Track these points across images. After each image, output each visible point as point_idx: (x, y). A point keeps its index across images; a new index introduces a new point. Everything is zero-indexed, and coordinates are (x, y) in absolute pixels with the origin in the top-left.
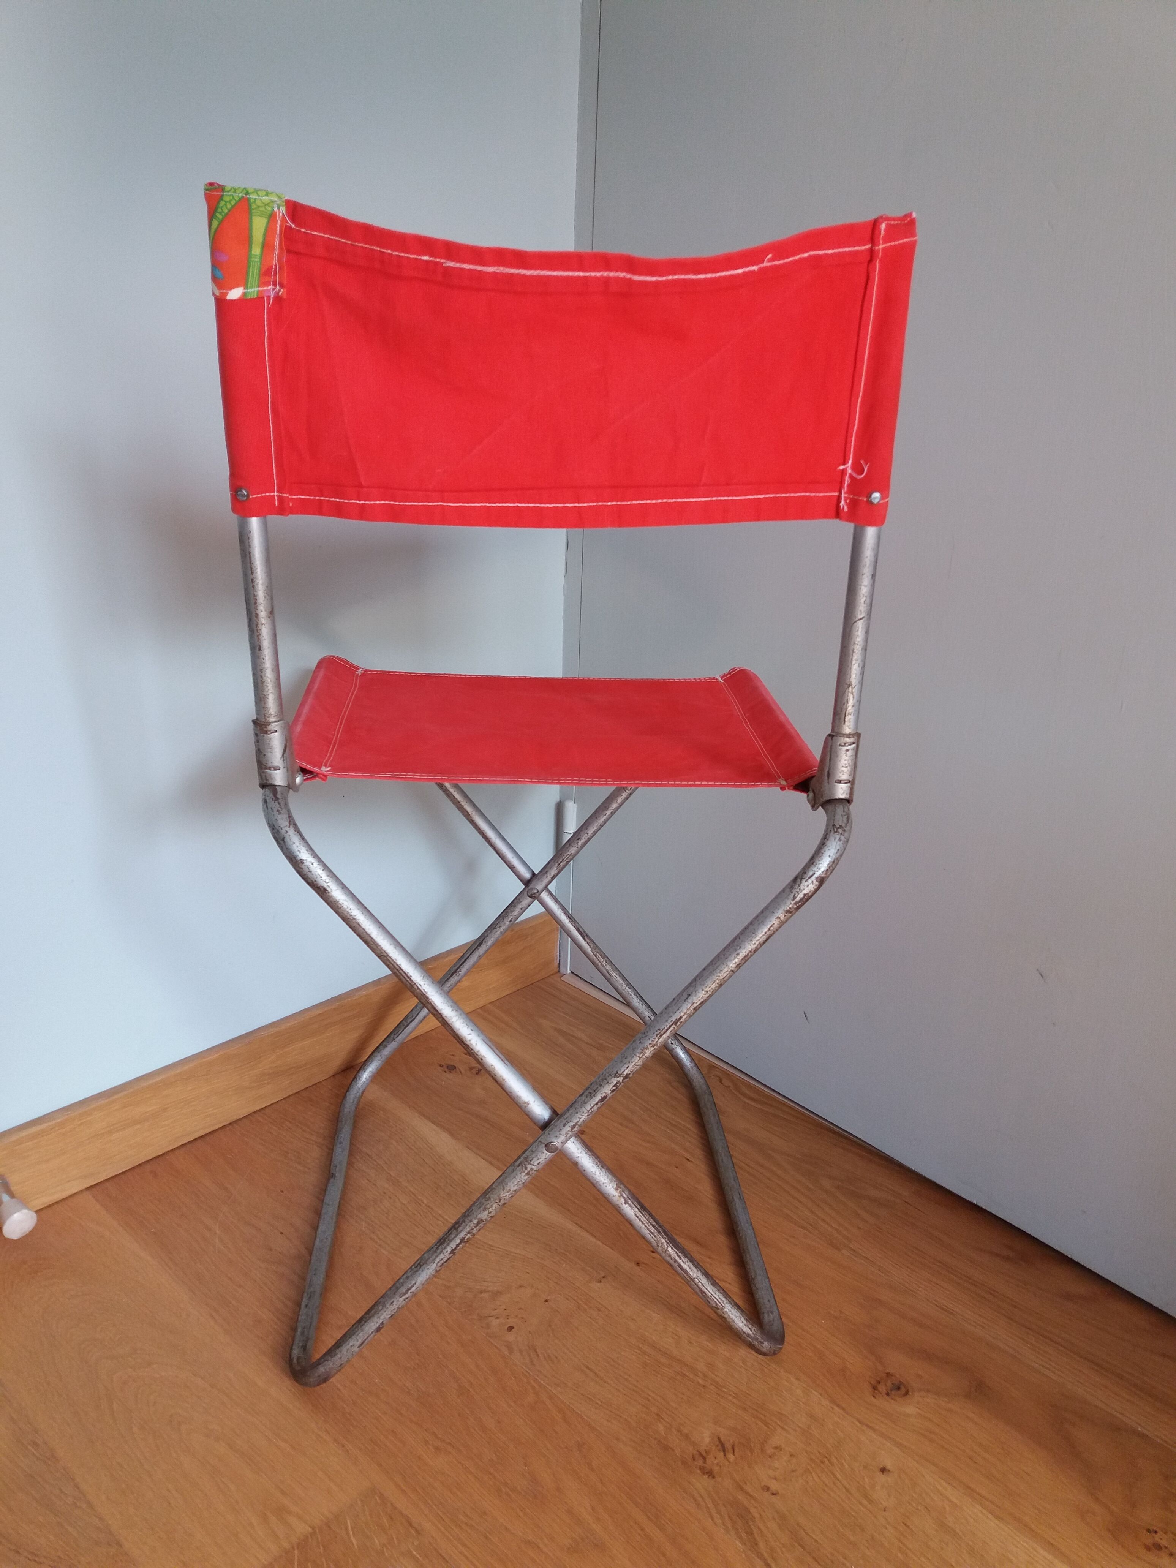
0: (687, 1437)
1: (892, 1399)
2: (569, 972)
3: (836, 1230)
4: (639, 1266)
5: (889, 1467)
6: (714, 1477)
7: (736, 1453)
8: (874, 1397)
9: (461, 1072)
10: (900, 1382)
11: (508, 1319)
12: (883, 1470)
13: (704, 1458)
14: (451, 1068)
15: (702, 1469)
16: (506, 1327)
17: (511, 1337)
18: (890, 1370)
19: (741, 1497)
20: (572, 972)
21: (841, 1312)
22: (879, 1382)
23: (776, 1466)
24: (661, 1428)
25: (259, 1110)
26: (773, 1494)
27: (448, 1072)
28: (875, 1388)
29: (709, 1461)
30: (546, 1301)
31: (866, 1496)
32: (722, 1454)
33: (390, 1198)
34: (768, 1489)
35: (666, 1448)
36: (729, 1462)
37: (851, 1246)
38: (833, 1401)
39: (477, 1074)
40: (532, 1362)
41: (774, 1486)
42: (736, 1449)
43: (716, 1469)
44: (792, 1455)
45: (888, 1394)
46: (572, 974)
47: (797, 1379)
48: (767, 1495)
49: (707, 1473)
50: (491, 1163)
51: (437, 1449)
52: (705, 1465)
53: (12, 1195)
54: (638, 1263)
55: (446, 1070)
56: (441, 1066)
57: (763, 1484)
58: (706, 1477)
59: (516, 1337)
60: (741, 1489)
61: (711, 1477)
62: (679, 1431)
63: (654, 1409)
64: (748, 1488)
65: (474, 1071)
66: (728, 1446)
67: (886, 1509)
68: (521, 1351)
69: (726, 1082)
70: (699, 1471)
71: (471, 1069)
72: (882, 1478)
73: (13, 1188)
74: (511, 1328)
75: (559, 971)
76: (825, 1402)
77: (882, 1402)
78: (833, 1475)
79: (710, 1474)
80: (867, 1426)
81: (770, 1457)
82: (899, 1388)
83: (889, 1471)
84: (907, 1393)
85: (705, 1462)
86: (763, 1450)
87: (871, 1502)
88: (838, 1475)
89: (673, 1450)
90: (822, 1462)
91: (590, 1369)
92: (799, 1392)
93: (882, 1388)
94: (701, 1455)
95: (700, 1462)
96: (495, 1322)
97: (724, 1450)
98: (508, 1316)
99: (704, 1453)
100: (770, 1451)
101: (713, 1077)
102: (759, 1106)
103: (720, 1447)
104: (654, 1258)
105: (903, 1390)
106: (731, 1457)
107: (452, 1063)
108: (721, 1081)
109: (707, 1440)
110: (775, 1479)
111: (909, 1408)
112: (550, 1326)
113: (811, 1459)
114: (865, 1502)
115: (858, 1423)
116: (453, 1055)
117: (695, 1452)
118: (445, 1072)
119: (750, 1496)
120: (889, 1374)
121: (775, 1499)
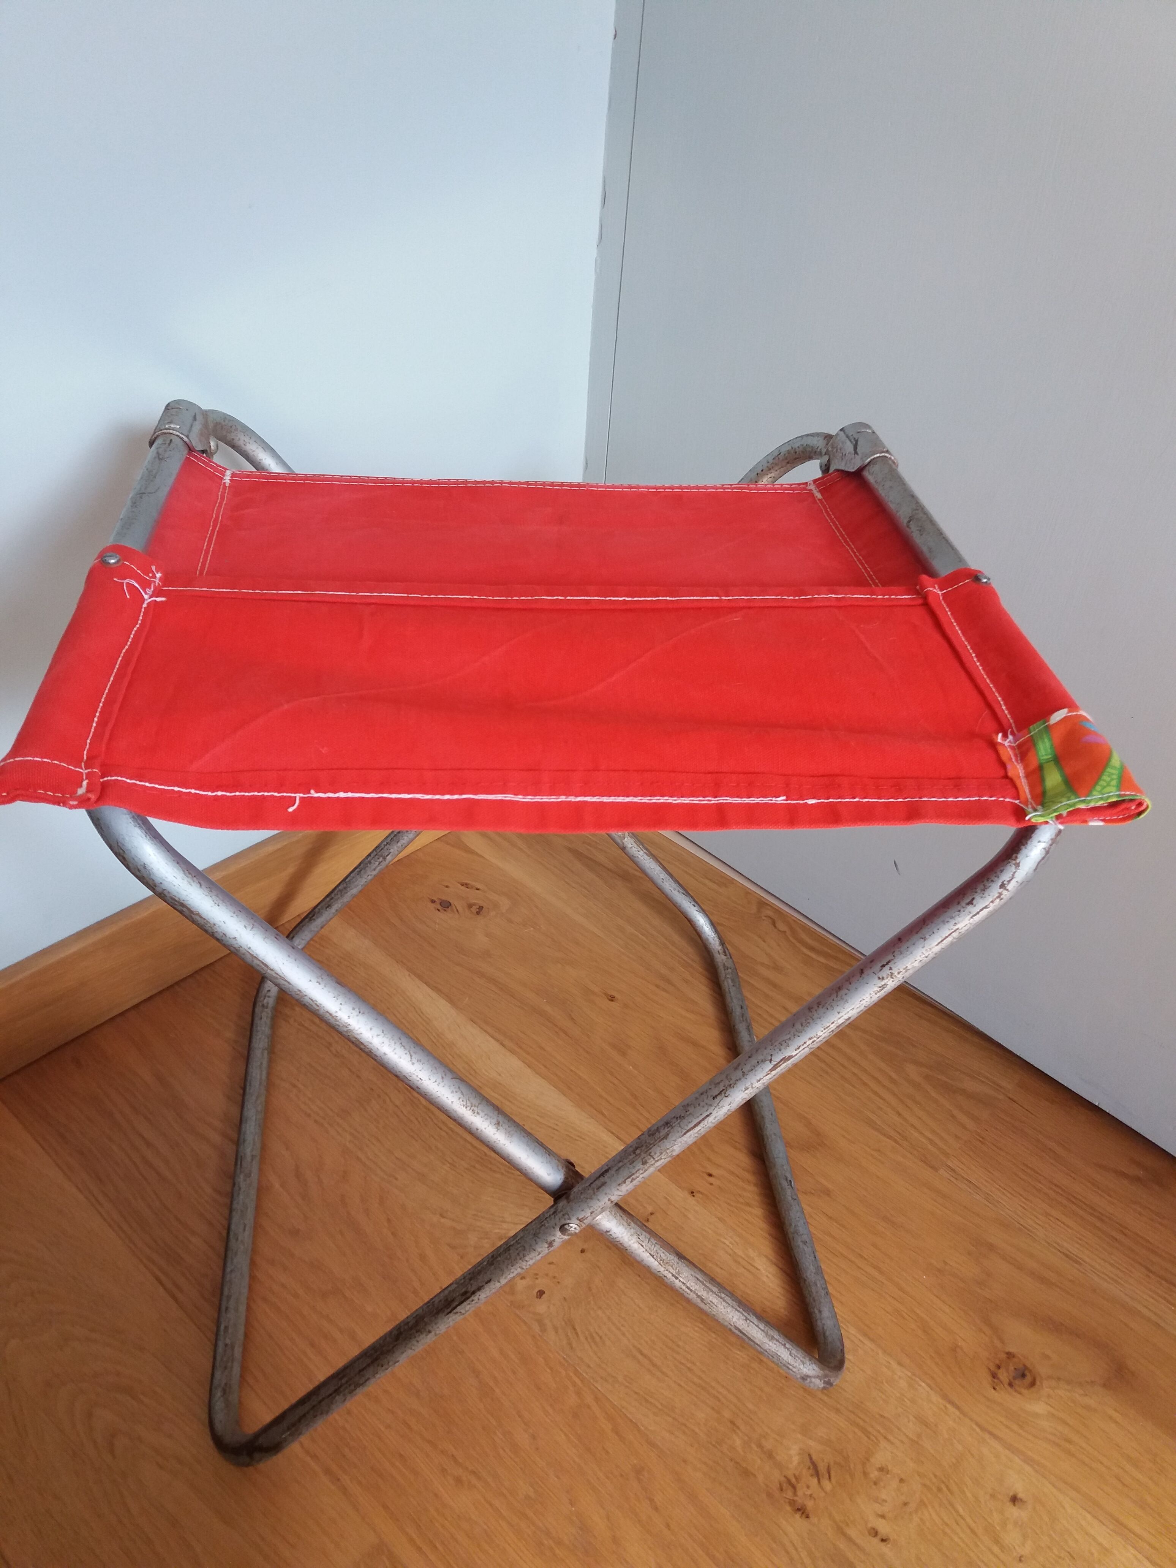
0: (770, 1455)
1: (1016, 1391)
3: (930, 1140)
4: (694, 1196)
5: (1020, 1495)
6: (808, 1517)
7: (832, 1478)
8: (995, 1389)
9: (457, 911)
10: (1024, 1365)
11: (537, 1279)
12: (1014, 1499)
13: (794, 1487)
14: (446, 905)
15: (792, 1503)
16: (535, 1292)
17: (541, 1307)
18: (1012, 1350)
19: (842, 1545)
21: (945, 1263)
22: (999, 1367)
23: (884, 1496)
24: (738, 1442)
25: (208, 966)
26: (883, 1540)
27: (441, 911)
28: (994, 1376)
29: (800, 1493)
30: (583, 1251)
31: (997, 1541)
32: (815, 1480)
33: (379, 1096)
34: (875, 1533)
35: (746, 1473)
36: (826, 1493)
37: (950, 1164)
38: (945, 1397)
39: (478, 913)
40: (570, 1344)
41: (884, 1527)
42: (833, 1473)
43: (810, 1504)
44: (901, 1480)
45: (1011, 1385)
47: (900, 1364)
48: (876, 1541)
49: (799, 1510)
50: (502, 1044)
51: (458, 1481)
52: (796, 1498)
54: (692, 1193)
55: (440, 908)
56: (433, 901)
57: (870, 1525)
58: (798, 1516)
59: (549, 1307)
60: (844, 1534)
61: (804, 1516)
62: (760, 1446)
63: (727, 1414)
64: (852, 1532)
65: (474, 909)
66: (822, 1468)
67: (1022, 1559)
68: (556, 1330)
69: (781, 926)
70: (788, 1508)
71: (470, 906)
72: (1014, 1512)
74: (541, 1293)
76: (936, 1398)
77: (1006, 1397)
78: (954, 1508)
79: (802, 1511)
80: (990, 1433)
81: (875, 1483)
82: (1023, 1376)
83: (1021, 1500)
84: (1033, 1384)
85: (795, 1494)
86: (865, 1474)
87: (1002, 1548)
88: (961, 1511)
89: (755, 1475)
90: (940, 1489)
91: (645, 1356)
92: (903, 1384)
93: (1003, 1375)
94: (789, 1481)
95: (789, 1494)
96: (520, 1284)
97: (817, 1474)
98: (536, 1274)
99: (793, 1480)
100: (874, 1474)
101: (764, 918)
102: (822, 960)
103: (811, 1471)
104: (711, 1184)
105: (1029, 1378)
106: (826, 1484)
107: (444, 898)
108: (774, 923)
109: (796, 1460)
110: (883, 1517)
111: (1038, 1405)
112: (590, 1289)
113: (924, 1485)
114: (996, 1549)
115: (978, 1430)
116: (447, 887)
117: (783, 1479)
118: (438, 910)
119: (855, 1544)
120: (1010, 1355)
121: (885, 1549)
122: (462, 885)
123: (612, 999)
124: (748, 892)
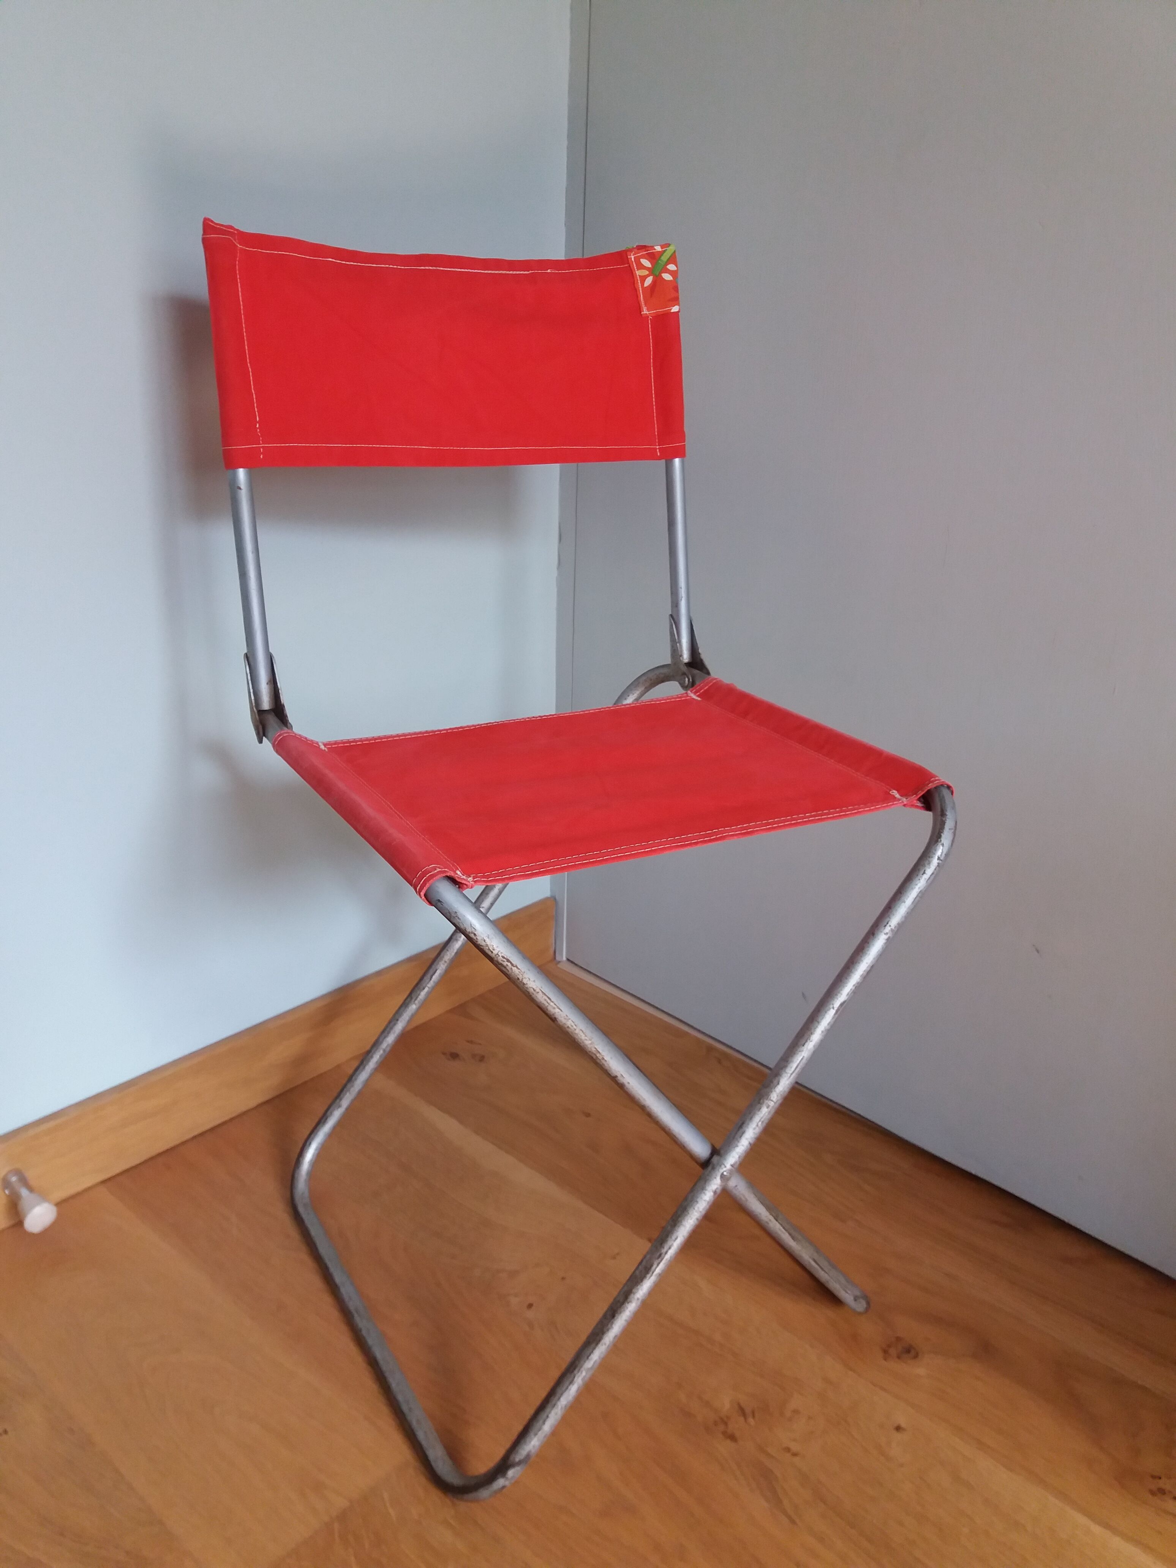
0: (708, 1404)
1: (903, 1362)
2: (564, 959)
3: (840, 1202)
5: (903, 1425)
6: (736, 1441)
7: (756, 1417)
8: (885, 1360)
9: (464, 1060)
10: (910, 1345)
11: (527, 1296)
12: (898, 1428)
13: (726, 1423)
14: (454, 1056)
15: (724, 1433)
16: (526, 1305)
17: (530, 1314)
18: (901, 1335)
19: (763, 1458)
20: (568, 960)
22: (889, 1346)
23: (795, 1428)
24: (682, 1396)
26: (794, 1455)
27: (451, 1060)
28: (885, 1352)
29: (730, 1426)
30: (563, 1278)
31: (883, 1454)
32: (742, 1419)
34: (788, 1450)
35: (688, 1415)
36: (750, 1426)
37: (857, 1218)
38: (846, 1366)
39: (481, 1061)
40: (553, 1337)
41: (795, 1447)
42: (756, 1414)
43: (738, 1433)
44: (809, 1418)
45: (899, 1357)
46: (568, 962)
47: (811, 1346)
48: (788, 1455)
49: (729, 1437)
50: (498, 1147)
52: (727, 1430)
53: (31, 1189)
56: (444, 1054)
57: (784, 1446)
58: (728, 1440)
59: (536, 1314)
60: (764, 1451)
61: (733, 1440)
62: (700, 1398)
63: (674, 1379)
64: (770, 1450)
65: (478, 1058)
66: (748, 1411)
67: (903, 1465)
68: (542, 1328)
69: (725, 1062)
70: (721, 1436)
71: (474, 1056)
72: (898, 1436)
73: (32, 1182)
74: (530, 1306)
75: (555, 958)
76: (838, 1367)
77: (895, 1366)
78: (850, 1433)
79: (732, 1438)
80: (880, 1388)
81: (789, 1420)
82: (909, 1351)
83: (903, 1429)
84: (916, 1356)
85: (726, 1427)
86: (782, 1414)
87: (888, 1458)
88: (855, 1436)
89: (695, 1416)
90: (839, 1423)
92: (813, 1358)
93: (893, 1351)
94: (722, 1420)
95: (722, 1427)
96: (514, 1301)
97: (744, 1415)
98: (527, 1294)
99: (725, 1419)
100: (788, 1414)
101: (713, 1058)
103: (739, 1413)
105: (913, 1353)
106: (751, 1420)
107: (453, 1051)
108: (719, 1061)
109: (727, 1406)
110: (795, 1440)
111: (920, 1370)
112: (568, 1302)
113: (828, 1421)
114: (883, 1459)
115: (871, 1386)
116: (455, 1043)
117: (717, 1418)
118: (449, 1059)
119: (772, 1457)
120: (898, 1339)
121: (796, 1460)
122: (468, 1042)
123: (588, 1115)
124: (698, 1040)
